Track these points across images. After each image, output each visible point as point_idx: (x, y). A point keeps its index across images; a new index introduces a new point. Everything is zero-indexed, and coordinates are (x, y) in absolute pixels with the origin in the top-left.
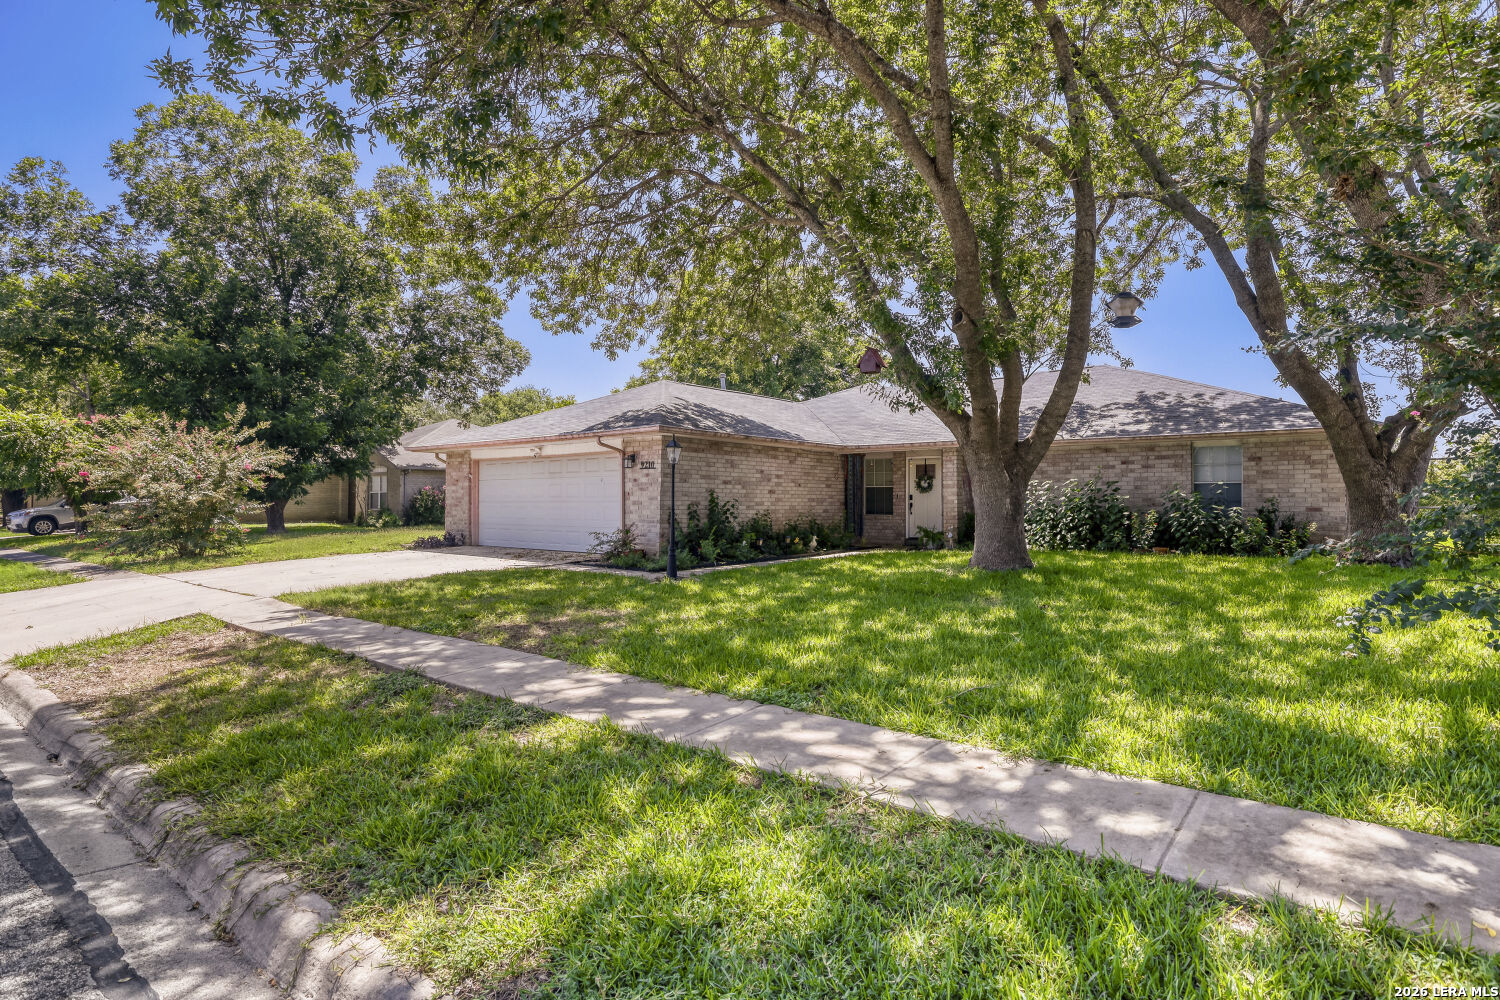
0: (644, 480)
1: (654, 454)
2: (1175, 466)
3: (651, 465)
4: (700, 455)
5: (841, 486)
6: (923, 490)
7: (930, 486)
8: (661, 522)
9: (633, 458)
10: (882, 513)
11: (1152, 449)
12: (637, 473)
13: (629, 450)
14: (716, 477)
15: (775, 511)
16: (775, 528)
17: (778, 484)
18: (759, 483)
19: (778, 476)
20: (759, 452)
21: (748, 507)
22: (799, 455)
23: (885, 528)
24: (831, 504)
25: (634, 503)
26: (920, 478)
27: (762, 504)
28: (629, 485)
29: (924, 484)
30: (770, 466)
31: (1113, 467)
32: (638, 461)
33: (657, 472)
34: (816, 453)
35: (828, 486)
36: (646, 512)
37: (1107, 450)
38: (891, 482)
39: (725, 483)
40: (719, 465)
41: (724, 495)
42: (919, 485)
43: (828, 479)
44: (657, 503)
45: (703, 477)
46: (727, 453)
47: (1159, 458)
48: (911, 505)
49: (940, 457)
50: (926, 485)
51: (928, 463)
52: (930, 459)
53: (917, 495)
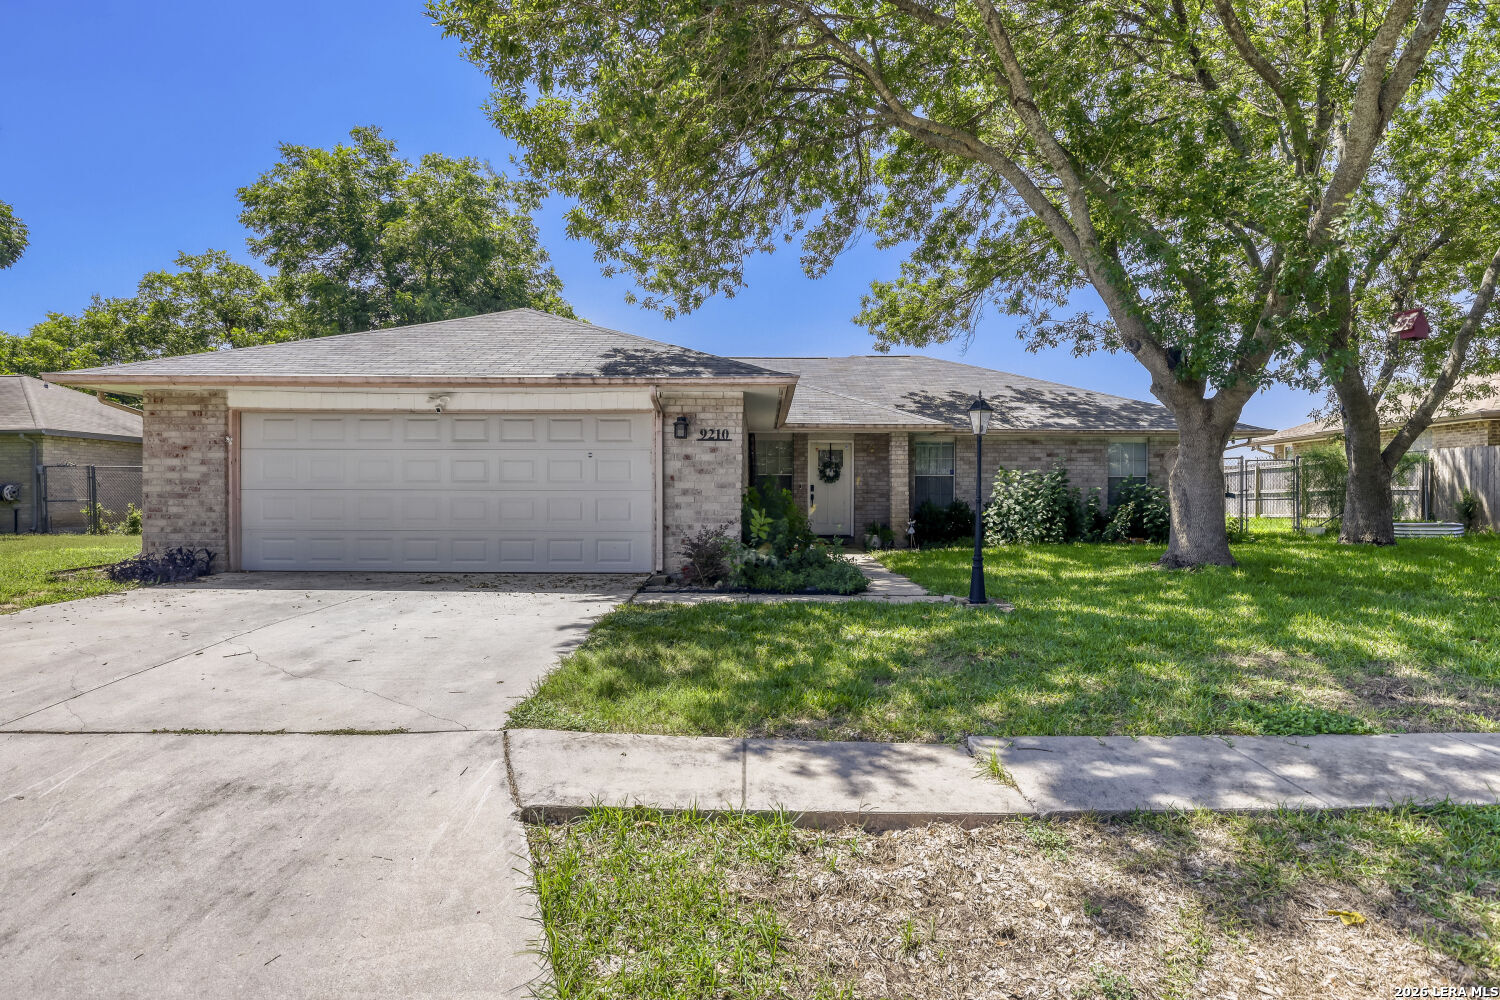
0: (707, 457)
1: (727, 419)
2: (1095, 460)
3: (724, 436)
6: (828, 480)
7: (837, 476)
9: (683, 423)
11: (1074, 442)
12: (693, 448)
13: (675, 410)
26: (824, 466)
28: (676, 465)
29: (830, 473)
31: (1039, 459)
32: (697, 428)
33: (735, 446)
36: (711, 506)
37: (1034, 442)
38: (791, 470)
42: (823, 475)
47: (1081, 451)
48: (812, 497)
49: (852, 442)
50: (832, 474)
51: (834, 448)
52: (837, 444)
53: (820, 486)
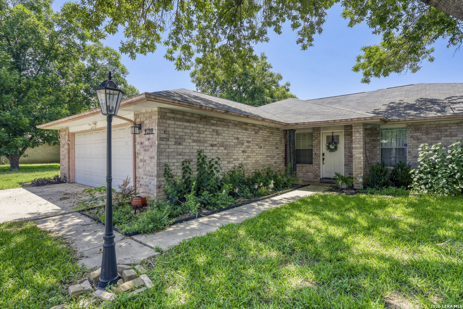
0: (147, 143)
1: (153, 123)
3: (150, 131)
4: (192, 125)
5: (283, 148)
6: (331, 150)
7: (336, 148)
8: (158, 176)
9: (140, 127)
10: (305, 163)
12: (141, 138)
13: (138, 120)
14: (205, 142)
15: (246, 164)
16: (246, 175)
17: (248, 147)
18: (235, 146)
19: (248, 142)
20: (236, 125)
21: (229, 162)
22: (260, 129)
23: (308, 172)
24: (278, 158)
25: (141, 161)
26: (329, 144)
27: (238, 159)
28: (138, 147)
29: (332, 147)
30: (243, 135)
32: (143, 129)
33: (154, 137)
34: (270, 128)
35: (277, 148)
36: (148, 168)
38: (312, 146)
39: (212, 145)
40: (207, 133)
41: (210, 154)
42: (328, 148)
43: (277, 144)
44: (155, 161)
45: (194, 141)
46: (213, 125)
48: (323, 159)
49: (343, 131)
50: (333, 147)
51: (335, 134)
52: (337, 132)
53: (327, 153)
